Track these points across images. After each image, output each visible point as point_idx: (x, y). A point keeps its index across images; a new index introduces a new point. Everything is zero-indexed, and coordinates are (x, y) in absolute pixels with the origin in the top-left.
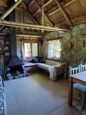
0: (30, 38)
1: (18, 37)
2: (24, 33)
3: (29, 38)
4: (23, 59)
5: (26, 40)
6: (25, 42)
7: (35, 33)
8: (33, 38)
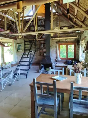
0: (66, 40)
1: (55, 40)
2: (59, 36)
3: (64, 40)
4: (57, 59)
5: (61, 42)
6: (60, 44)
7: (71, 34)
8: (69, 40)
